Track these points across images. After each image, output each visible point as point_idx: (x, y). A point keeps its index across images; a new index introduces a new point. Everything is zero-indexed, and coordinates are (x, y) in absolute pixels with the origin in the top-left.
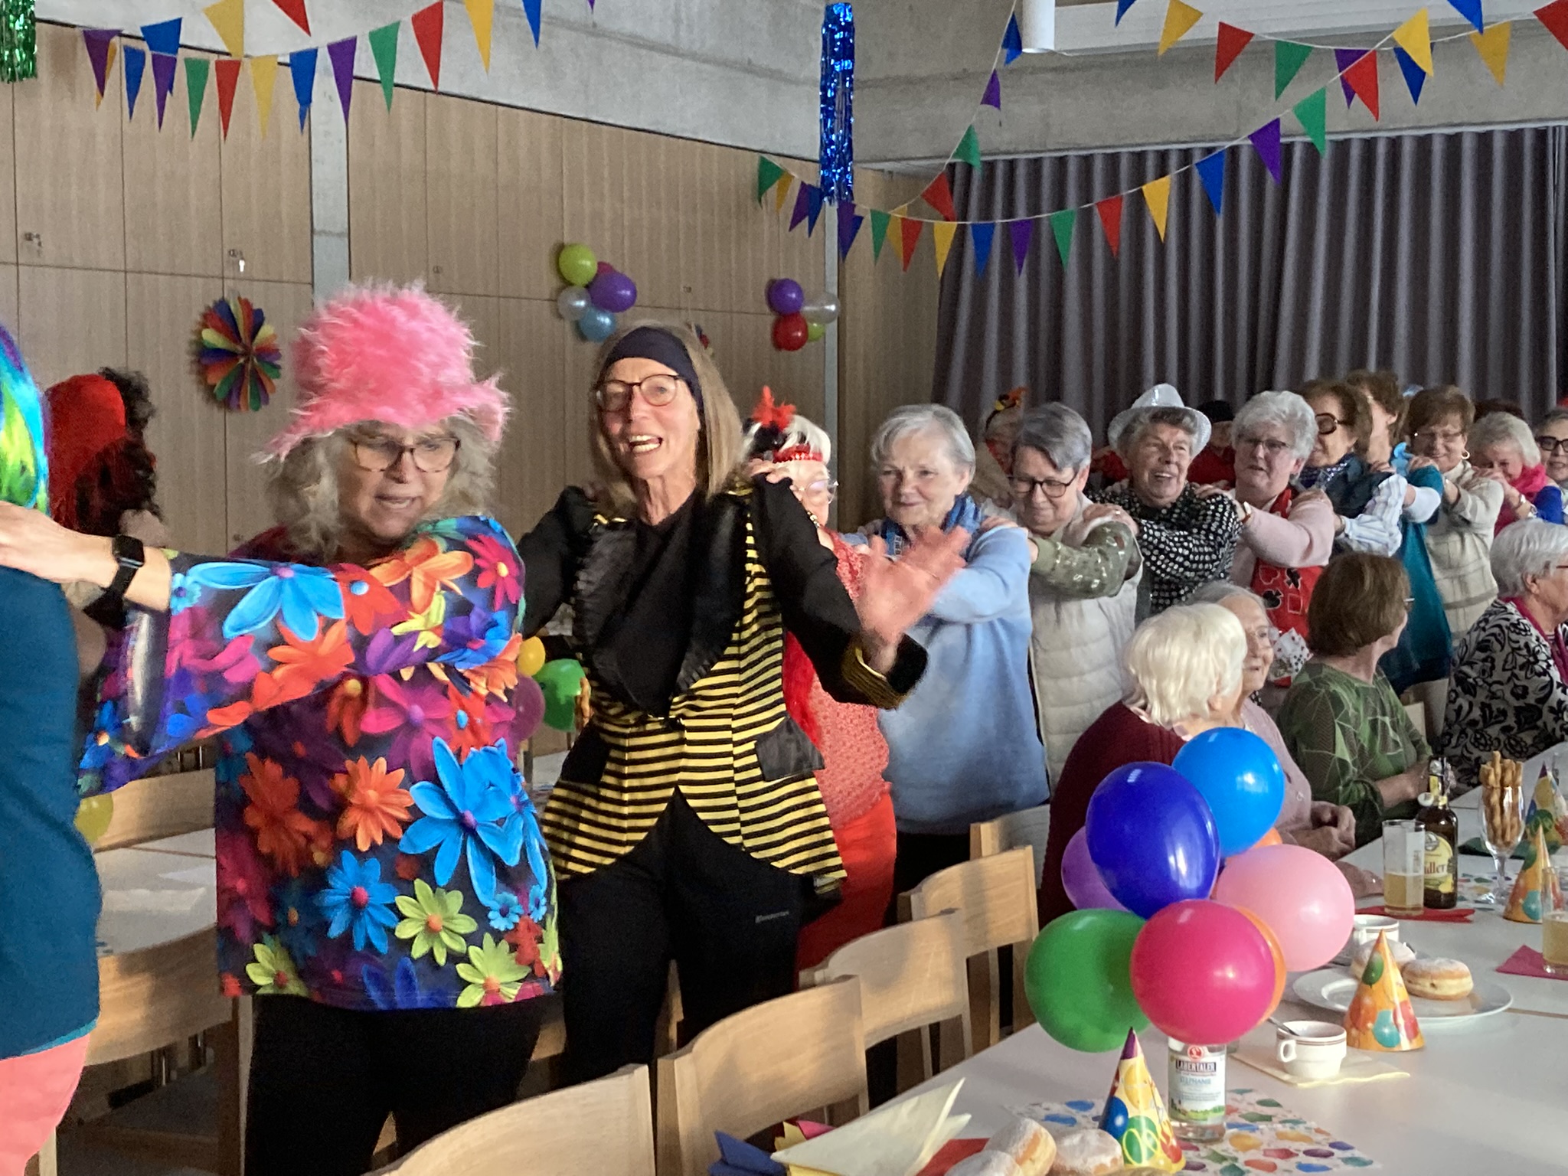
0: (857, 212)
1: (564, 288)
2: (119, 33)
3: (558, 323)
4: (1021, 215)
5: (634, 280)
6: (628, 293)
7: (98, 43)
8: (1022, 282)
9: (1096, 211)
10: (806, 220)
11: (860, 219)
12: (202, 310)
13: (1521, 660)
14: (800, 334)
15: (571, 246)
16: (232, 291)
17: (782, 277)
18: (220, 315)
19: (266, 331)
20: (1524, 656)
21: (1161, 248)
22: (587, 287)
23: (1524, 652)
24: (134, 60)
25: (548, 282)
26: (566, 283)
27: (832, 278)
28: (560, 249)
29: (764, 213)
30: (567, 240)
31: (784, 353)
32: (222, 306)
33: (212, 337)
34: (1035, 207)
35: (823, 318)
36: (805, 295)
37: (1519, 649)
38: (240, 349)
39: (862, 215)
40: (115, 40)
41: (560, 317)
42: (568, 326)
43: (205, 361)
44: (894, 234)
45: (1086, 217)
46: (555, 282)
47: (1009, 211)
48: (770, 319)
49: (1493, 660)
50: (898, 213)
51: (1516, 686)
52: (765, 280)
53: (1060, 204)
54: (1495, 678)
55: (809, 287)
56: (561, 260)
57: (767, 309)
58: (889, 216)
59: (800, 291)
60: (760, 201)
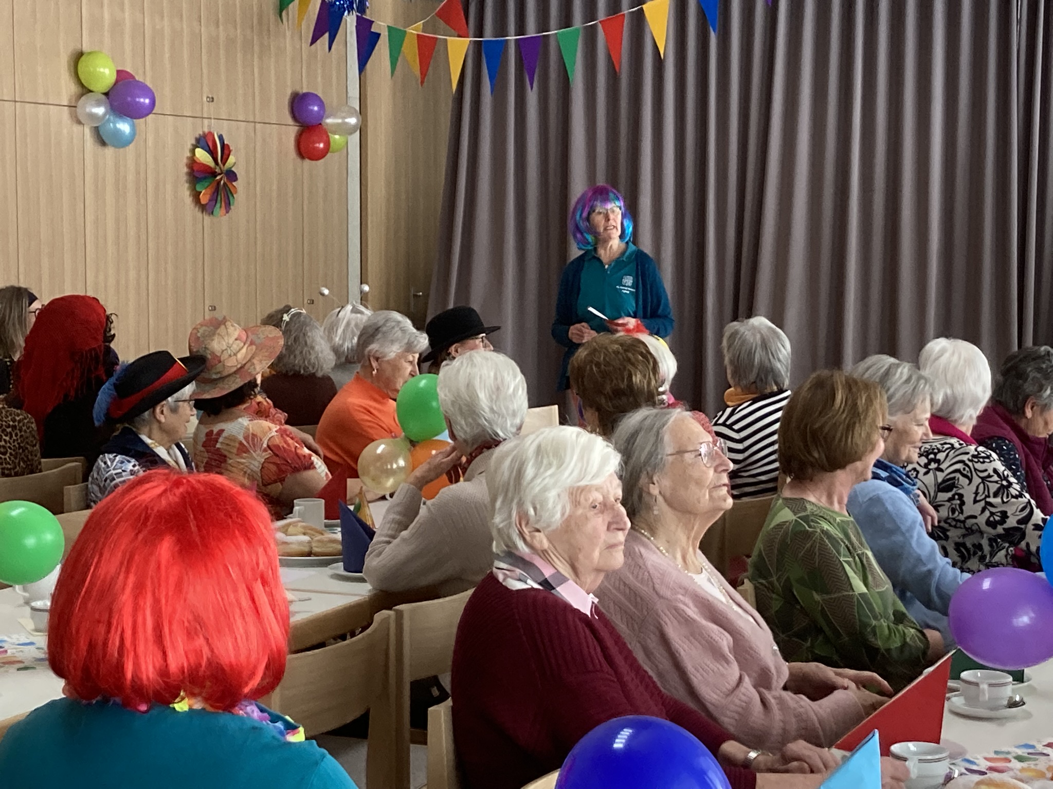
0: (374, 29)
1: (82, 95)
3: (76, 128)
4: (531, 33)
5: (154, 90)
6: (147, 101)
8: (532, 97)
9: (600, 27)
10: (327, 35)
11: (378, 35)
13: (993, 487)
14: (322, 145)
15: (90, 53)
17: (305, 91)
20: (996, 482)
21: (659, 63)
22: (106, 94)
23: (996, 478)
25: (68, 88)
26: (85, 90)
27: (354, 92)
28: (78, 56)
29: (287, 28)
30: (86, 48)
31: (307, 162)
34: (543, 25)
35: (347, 130)
36: (327, 108)
37: (989, 476)
39: (378, 31)
41: (79, 122)
42: (87, 131)
44: (410, 50)
45: (590, 36)
46: (73, 88)
47: (521, 30)
48: (292, 130)
49: (961, 496)
50: (414, 30)
51: (992, 514)
52: (289, 92)
53: (566, 21)
54: (967, 513)
55: (330, 98)
56: (79, 67)
57: (290, 121)
58: (405, 31)
59: (321, 104)
60: (281, 16)
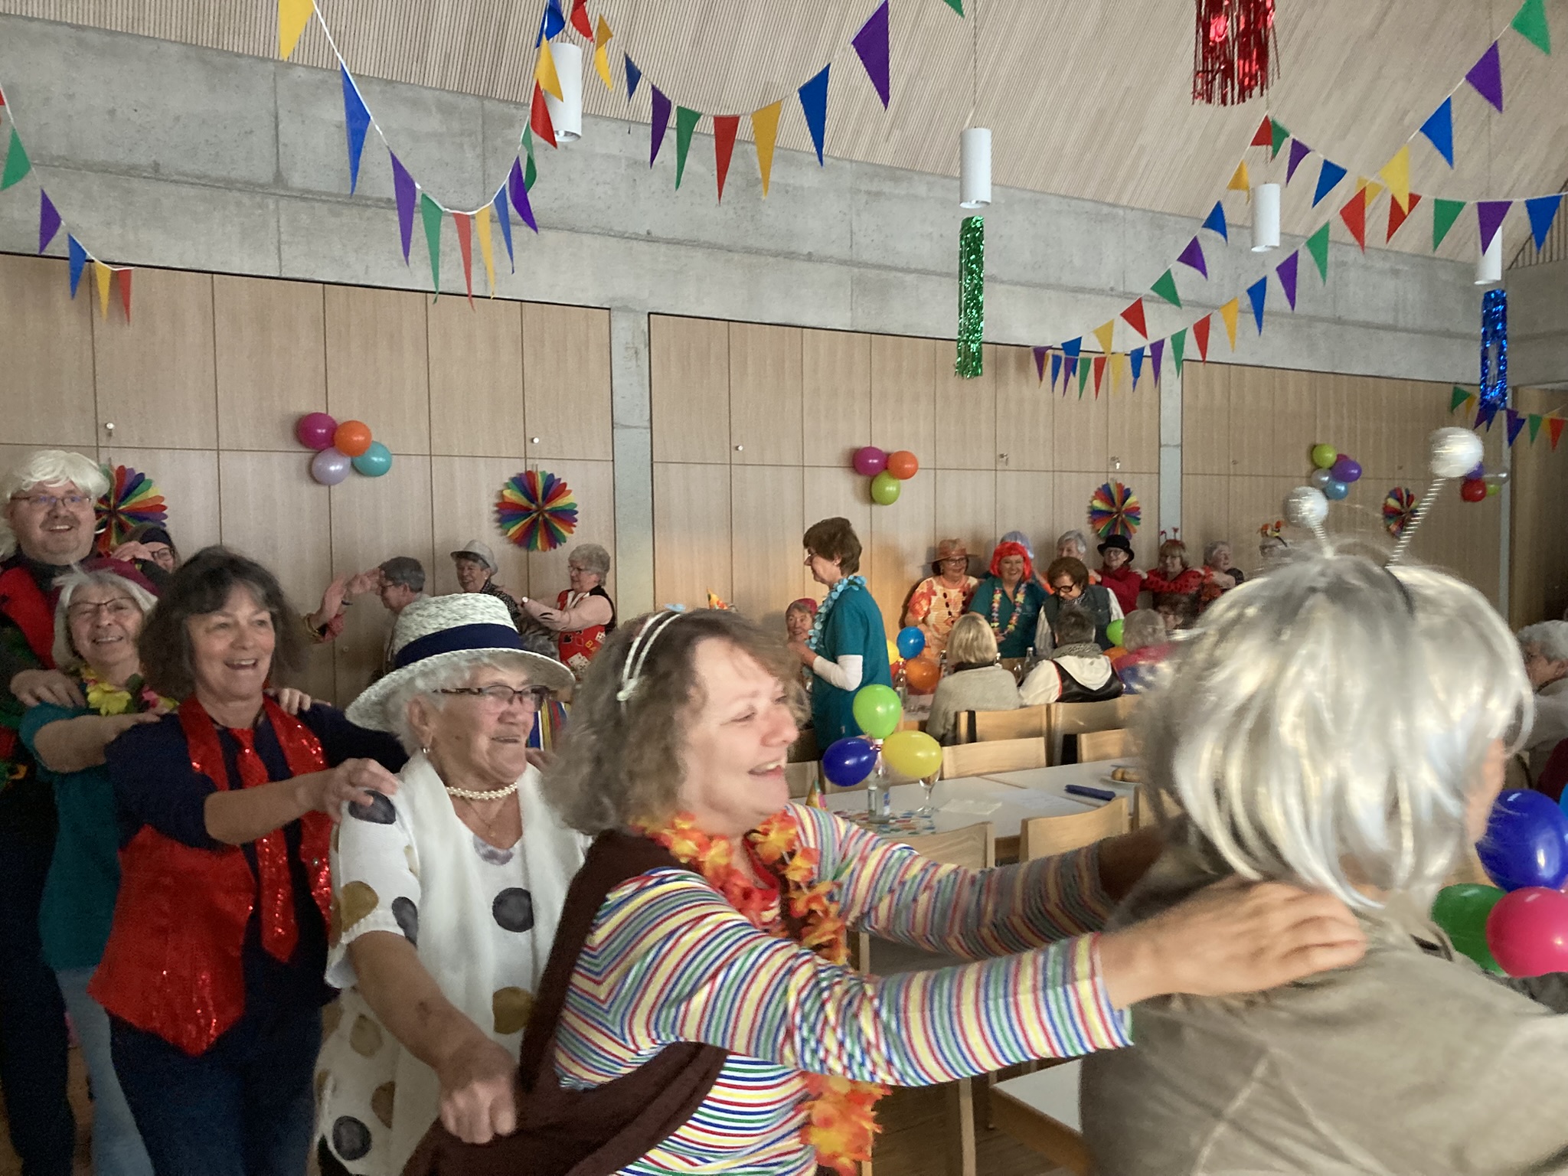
0: (1521, 417)
1: (1315, 470)
2: (1050, 348)
5: (1361, 465)
6: (1356, 471)
7: (1040, 353)
10: (1487, 422)
11: (1523, 421)
12: (1095, 489)
14: (1481, 492)
15: (1321, 445)
16: (1112, 479)
18: (1105, 493)
19: (1131, 500)
22: (1330, 469)
24: (1057, 360)
25: (1306, 467)
26: (1317, 467)
27: (1506, 457)
28: (1313, 448)
30: (1318, 442)
32: (1106, 487)
33: (1098, 504)
35: (1499, 481)
36: (1485, 468)
38: (1114, 510)
39: (1524, 419)
40: (1050, 352)
43: (1095, 517)
46: (1309, 467)
48: (1459, 483)
56: (1315, 455)
58: (1543, 418)
60: (1453, 413)
